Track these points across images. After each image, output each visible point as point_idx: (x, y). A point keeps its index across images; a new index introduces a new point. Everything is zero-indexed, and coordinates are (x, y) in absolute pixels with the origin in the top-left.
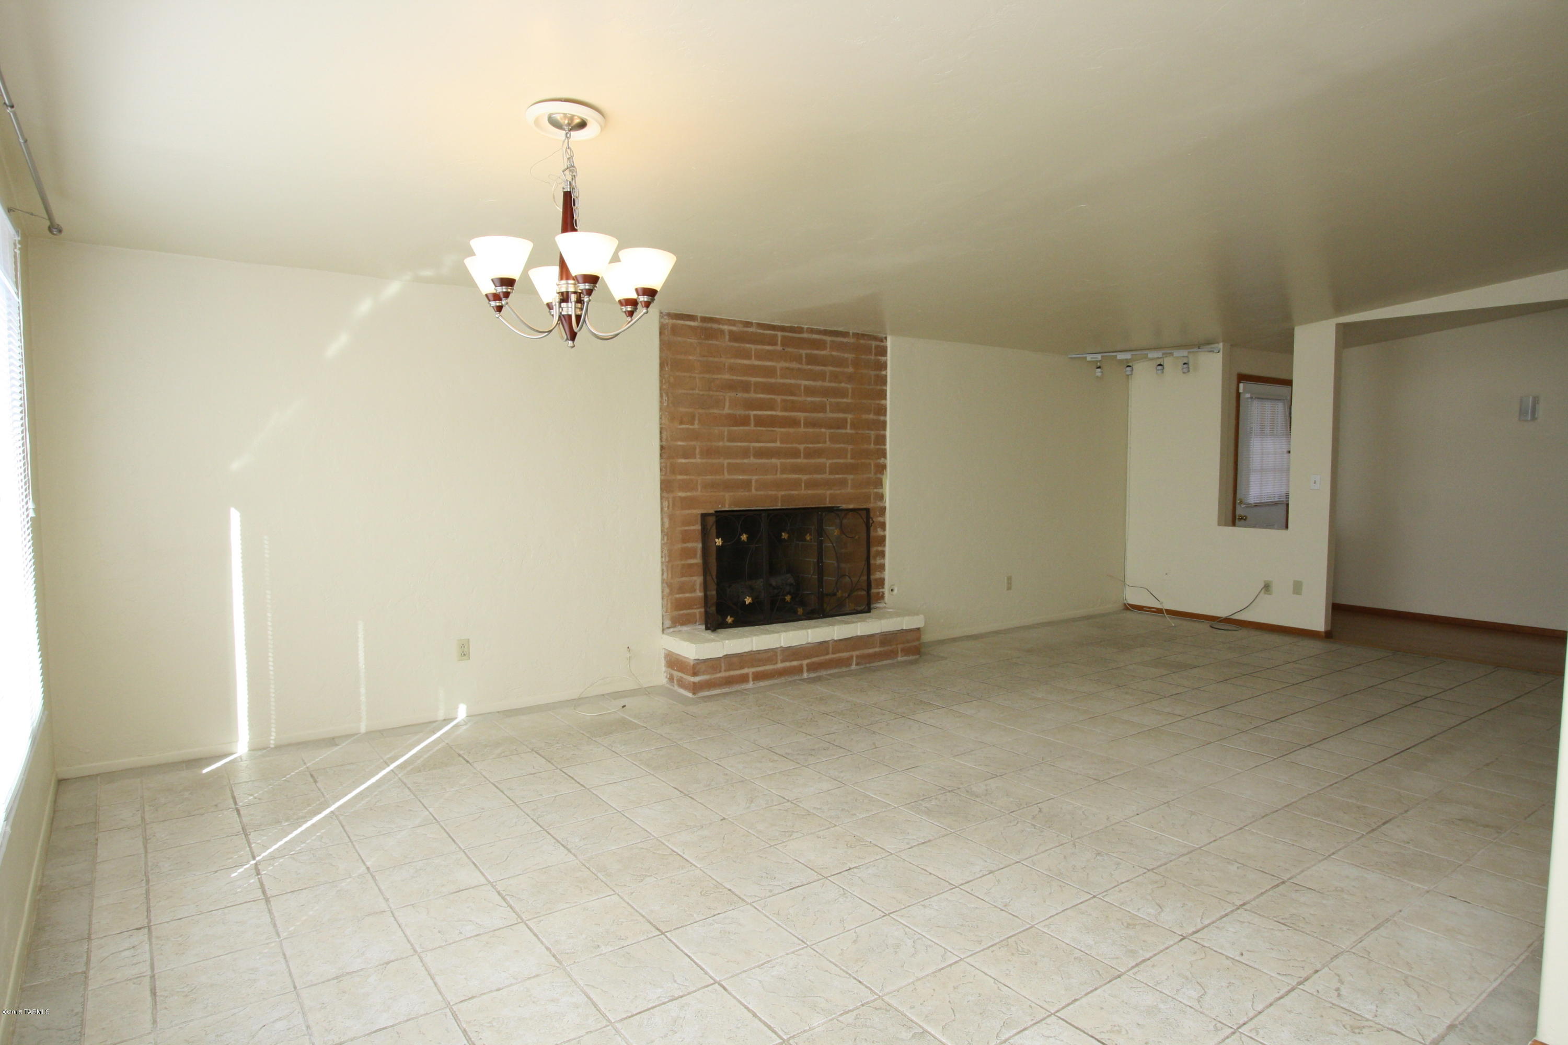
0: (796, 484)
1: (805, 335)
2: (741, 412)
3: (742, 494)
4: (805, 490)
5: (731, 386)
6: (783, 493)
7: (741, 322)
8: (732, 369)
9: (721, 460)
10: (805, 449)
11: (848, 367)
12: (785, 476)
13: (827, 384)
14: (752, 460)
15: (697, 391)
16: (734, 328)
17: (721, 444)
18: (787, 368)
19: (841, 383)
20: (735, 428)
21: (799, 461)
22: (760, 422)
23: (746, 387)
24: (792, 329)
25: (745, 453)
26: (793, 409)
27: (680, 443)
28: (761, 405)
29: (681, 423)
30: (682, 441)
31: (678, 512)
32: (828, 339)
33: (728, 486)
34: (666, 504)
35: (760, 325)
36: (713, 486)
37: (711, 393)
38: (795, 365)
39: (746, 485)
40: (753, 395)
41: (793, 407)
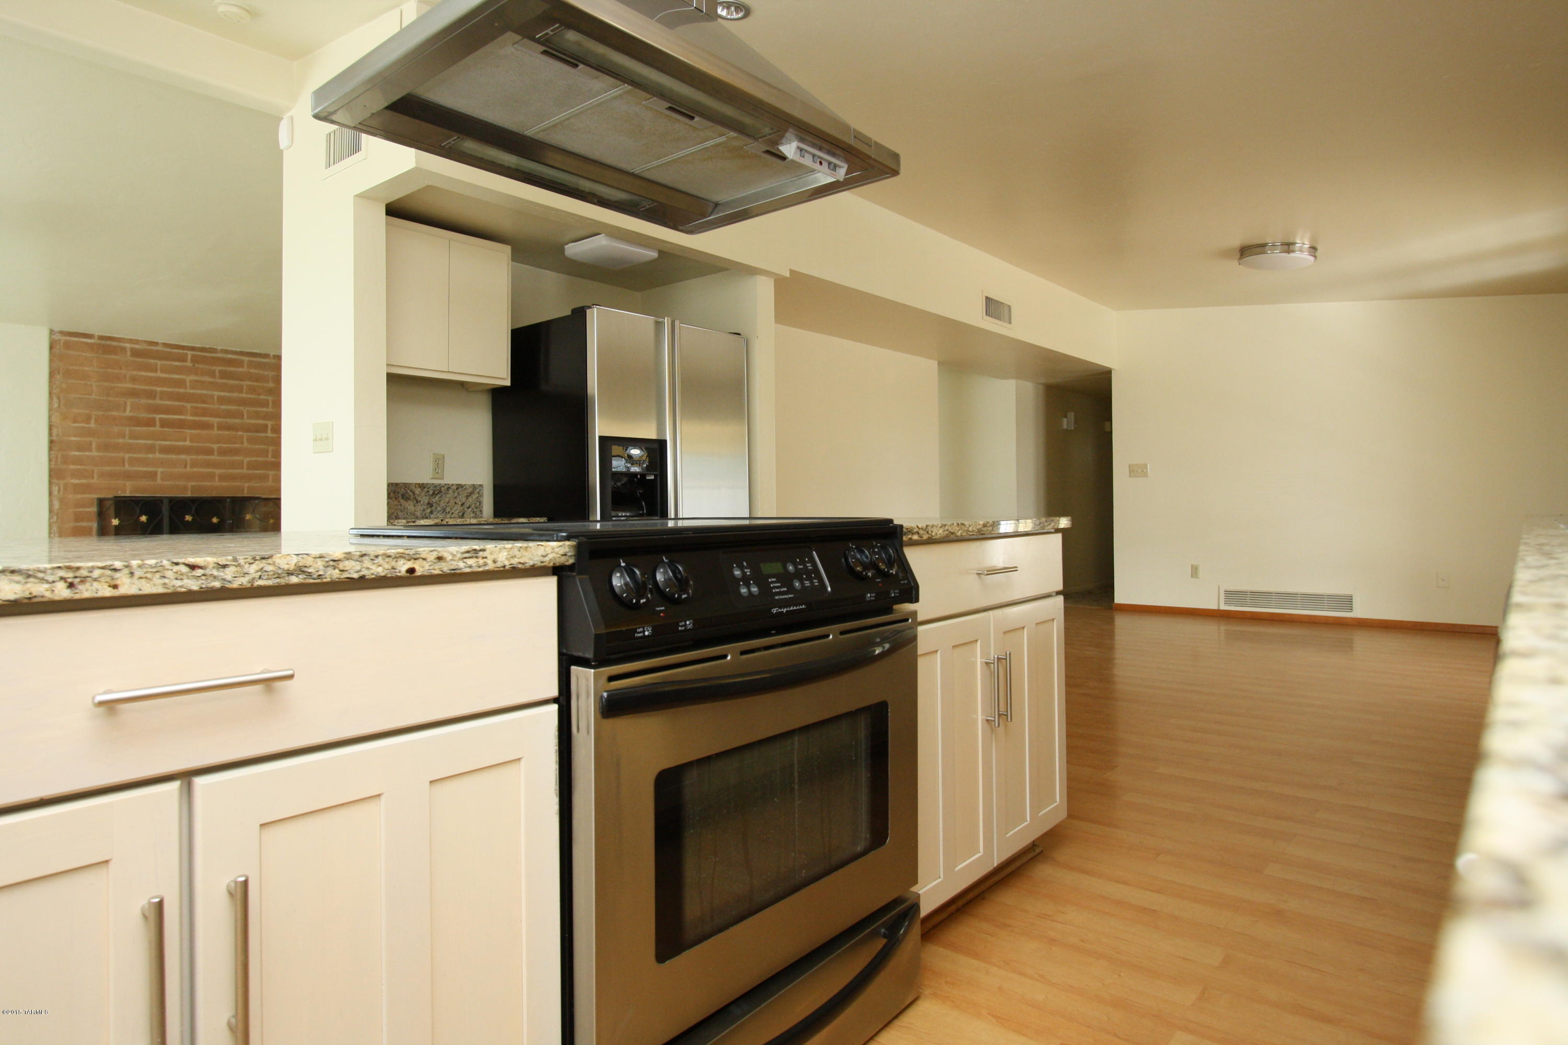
0: (208, 477)
1: (220, 355)
2: (144, 415)
3: (147, 483)
4: (219, 481)
5: (133, 393)
6: (194, 484)
7: (145, 342)
8: (134, 379)
9: (121, 454)
10: (219, 448)
11: (268, 382)
12: (195, 470)
13: (244, 395)
14: (158, 455)
15: (93, 396)
16: (137, 346)
17: (121, 441)
18: (197, 381)
19: (260, 395)
20: (138, 428)
21: (212, 457)
22: (166, 424)
23: (151, 395)
24: (203, 350)
25: (151, 449)
26: (204, 415)
27: (74, 439)
28: (168, 410)
29: (75, 421)
30: (75, 436)
31: (70, 496)
32: (246, 359)
33: (128, 476)
34: (55, 489)
35: (165, 345)
36: (111, 475)
37: (110, 398)
38: (207, 379)
39: (153, 475)
40: (158, 402)
41: (205, 413)
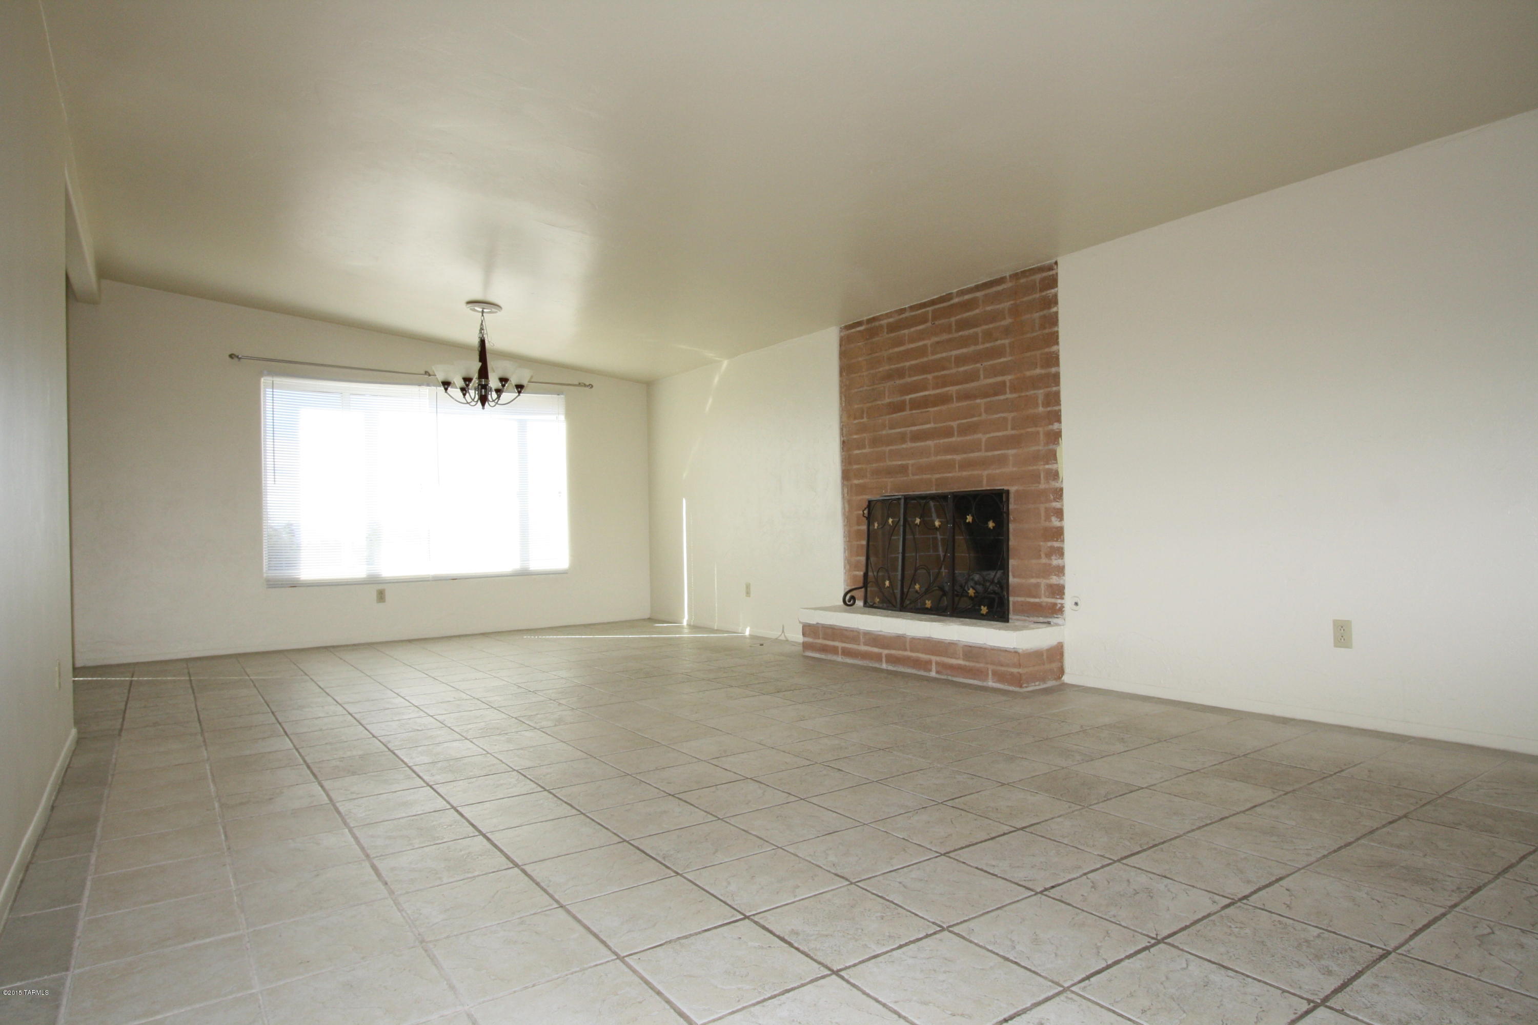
0: (949, 466)
1: (956, 300)
2: (897, 399)
3: (902, 479)
4: (959, 471)
5: (889, 376)
6: (938, 476)
7: (896, 311)
8: (890, 359)
9: (884, 448)
10: (959, 426)
11: (1005, 318)
12: (939, 458)
13: (980, 347)
14: (909, 445)
15: (865, 388)
16: (891, 320)
17: (884, 432)
18: (938, 343)
19: (997, 340)
20: (894, 415)
21: (954, 439)
22: (916, 404)
23: (900, 373)
24: (942, 299)
25: (902, 438)
26: (944, 385)
27: (855, 437)
28: (914, 388)
29: (855, 418)
30: (856, 434)
31: (854, 498)
32: (979, 294)
33: (890, 472)
34: (846, 491)
35: (912, 308)
36: (877, 472)
37: (876, 386)
38: (945, 337)
39: (903, 469)
40: (908, 380)
41: (944, 382)
